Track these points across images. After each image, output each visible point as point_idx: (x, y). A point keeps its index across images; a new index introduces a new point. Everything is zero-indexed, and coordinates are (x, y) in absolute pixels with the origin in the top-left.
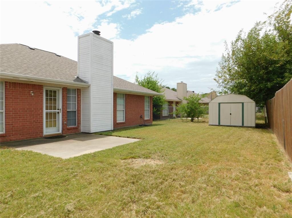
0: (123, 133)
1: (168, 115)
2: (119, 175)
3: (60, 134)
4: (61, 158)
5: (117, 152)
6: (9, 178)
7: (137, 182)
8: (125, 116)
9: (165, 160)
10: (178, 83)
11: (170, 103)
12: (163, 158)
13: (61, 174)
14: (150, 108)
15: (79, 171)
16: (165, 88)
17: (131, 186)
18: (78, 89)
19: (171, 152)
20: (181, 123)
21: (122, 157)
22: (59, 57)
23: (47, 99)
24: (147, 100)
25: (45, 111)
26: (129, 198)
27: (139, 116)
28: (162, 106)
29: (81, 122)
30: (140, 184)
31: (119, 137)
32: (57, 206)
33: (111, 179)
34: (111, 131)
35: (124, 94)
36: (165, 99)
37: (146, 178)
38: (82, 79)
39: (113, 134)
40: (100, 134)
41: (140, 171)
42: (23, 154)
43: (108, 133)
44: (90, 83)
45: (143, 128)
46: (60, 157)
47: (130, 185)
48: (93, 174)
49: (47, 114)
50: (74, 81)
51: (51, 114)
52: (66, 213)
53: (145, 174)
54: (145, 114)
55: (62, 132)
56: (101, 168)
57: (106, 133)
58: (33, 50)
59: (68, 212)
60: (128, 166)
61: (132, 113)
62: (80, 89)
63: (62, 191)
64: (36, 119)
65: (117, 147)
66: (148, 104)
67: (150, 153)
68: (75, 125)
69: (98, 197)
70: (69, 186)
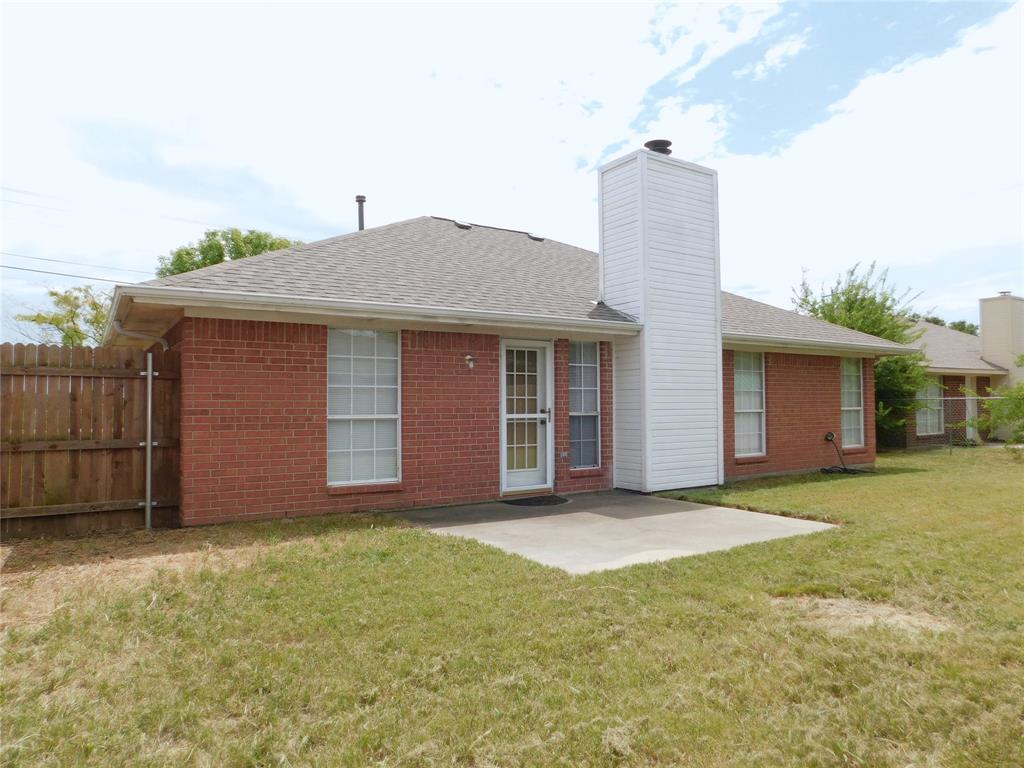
0: (761, 497)
1: (943, 432)
2: (773, 653)
3: (547, 490)
4: (564, 572)
5: (749, 565)
6: (429, 616)
7: (851, 689)
8: (767, 434)
9: (960, 616)
10: (984, 301)
11: (952, 382)
12: (949, 606)
13: (571, 624)
14: (865, 405)
15: (627, 620)
16: (922, 325)
17: (827, 704)
18: (601, 343)
19: (985, 587)
20: (1010, 464)
21: (771, 585)
22: (537, 243)
23: (510, 378)
24: (849, 371)
25: (504, 416)
26: (826, 746)
27: (821, 437)
28: (912, 394)
29: (614, 455)
30: (866, 701)
31: (750, 509)
32: (576, 727)
33: (744, 663)
34: (715, 488)
35: (760, 354)
36: (927, 367)
37: (885, 681)
38: (614, 308)
39: (725, 499)
40: (681, 499)
41: (856, 648)
42: (453, 547)
43: (706, 495)
44: (641, 321)
45: (839, 481)
46: (561, 568)
47: (822, 696)
48: (677, 635)
49: (510, 425)
50: (591, 315)
51: (521, 425)
52: (608, 757)
53: (881, 665)
54: (845, 427)
55: (555, 484)
56: (700, 619)
57: (700, 495)
58: (466, 231)
59: (614, 756)
60: (803, 623)
61: (792, 424)
62: (609, 343)
63: (581, 682)
64: (480, 441)
65: (747, 546)
66: (854, 390)
67: (886, 582)
68: (596, 462)
69: (708, 722)
70: (601, 667)
